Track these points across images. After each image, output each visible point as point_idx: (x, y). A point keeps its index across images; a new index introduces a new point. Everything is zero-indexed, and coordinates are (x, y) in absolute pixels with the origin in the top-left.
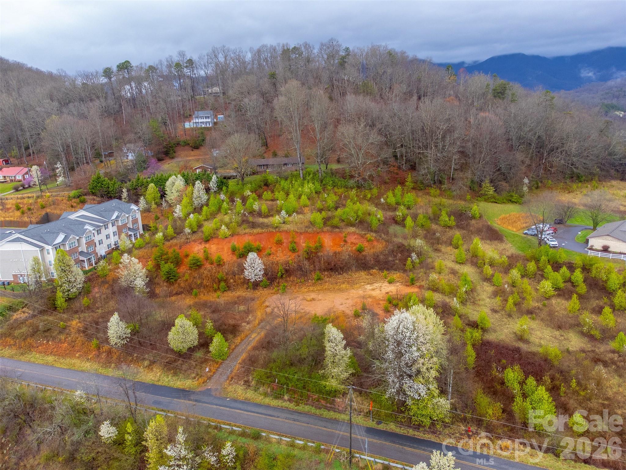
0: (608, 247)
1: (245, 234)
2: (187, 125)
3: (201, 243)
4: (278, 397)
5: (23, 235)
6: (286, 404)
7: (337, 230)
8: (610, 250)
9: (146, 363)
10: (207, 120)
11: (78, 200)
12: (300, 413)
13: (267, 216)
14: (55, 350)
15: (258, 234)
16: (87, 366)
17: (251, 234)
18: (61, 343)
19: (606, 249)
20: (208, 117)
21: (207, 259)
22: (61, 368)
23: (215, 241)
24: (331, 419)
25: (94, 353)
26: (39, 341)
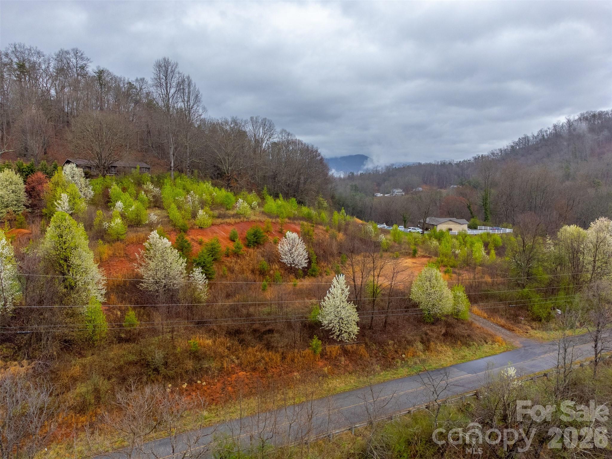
9: (420, 346)
18: (228, 375)
25: (321, 364)
26: (169, 390)
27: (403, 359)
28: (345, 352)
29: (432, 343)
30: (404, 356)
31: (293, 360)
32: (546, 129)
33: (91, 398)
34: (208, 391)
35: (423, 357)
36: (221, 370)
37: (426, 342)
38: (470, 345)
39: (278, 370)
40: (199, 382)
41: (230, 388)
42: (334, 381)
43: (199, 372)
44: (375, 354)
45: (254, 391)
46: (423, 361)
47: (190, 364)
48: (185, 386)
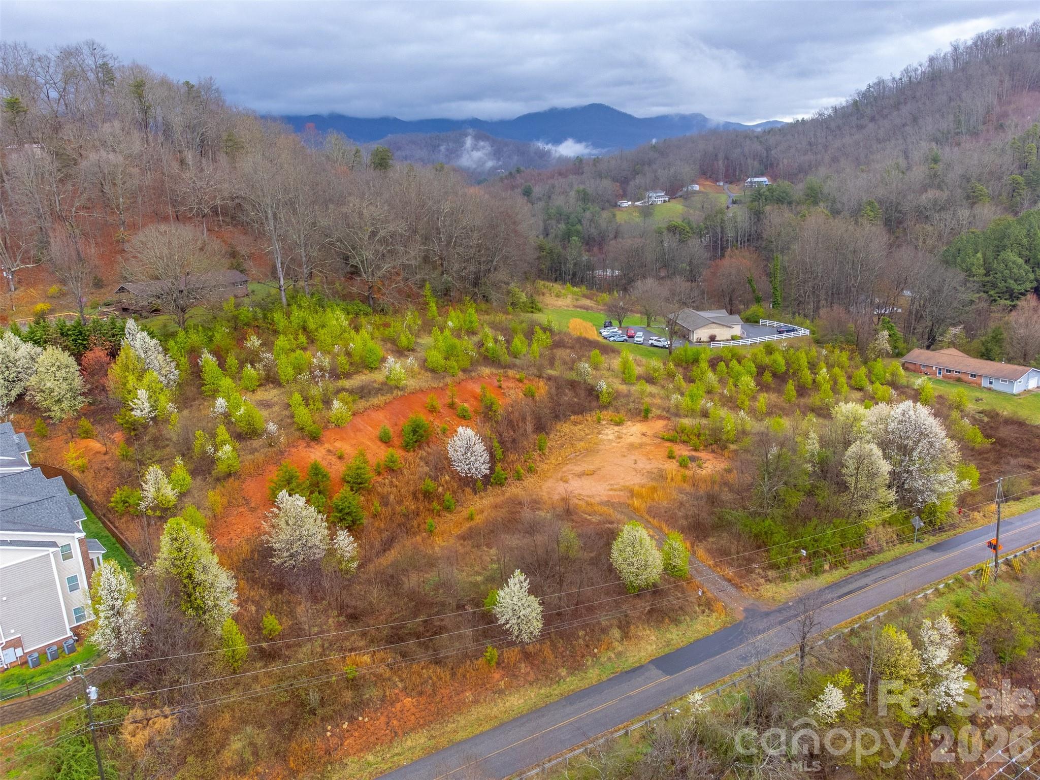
0: (715, 336)
6: (839, 572)
8: (716, 339)
12: (869, 571)
16: (516, 702)
18: (392, 704)
19: (712, 338)
25: (497, 676)
26: (329, 734)
27: (595, 655)
28: (527, 656)
29: (632, 627)
30: (596, 650)
31: (464, 676)
32: (915, 65)
33: (248, 756)
34: (372, 728)
35: (620, 649)
36: (383, 699)
37: (625, 627)
38: (680, 622)
39: (448, 691)
40: (360, 718)
41: (395, 722)
42: (512, 698)
43: (360, 705)
44: (561, 653)
45: (422, 722)
46: (619, 655)
47: (348, 696)
48: (345, 726)
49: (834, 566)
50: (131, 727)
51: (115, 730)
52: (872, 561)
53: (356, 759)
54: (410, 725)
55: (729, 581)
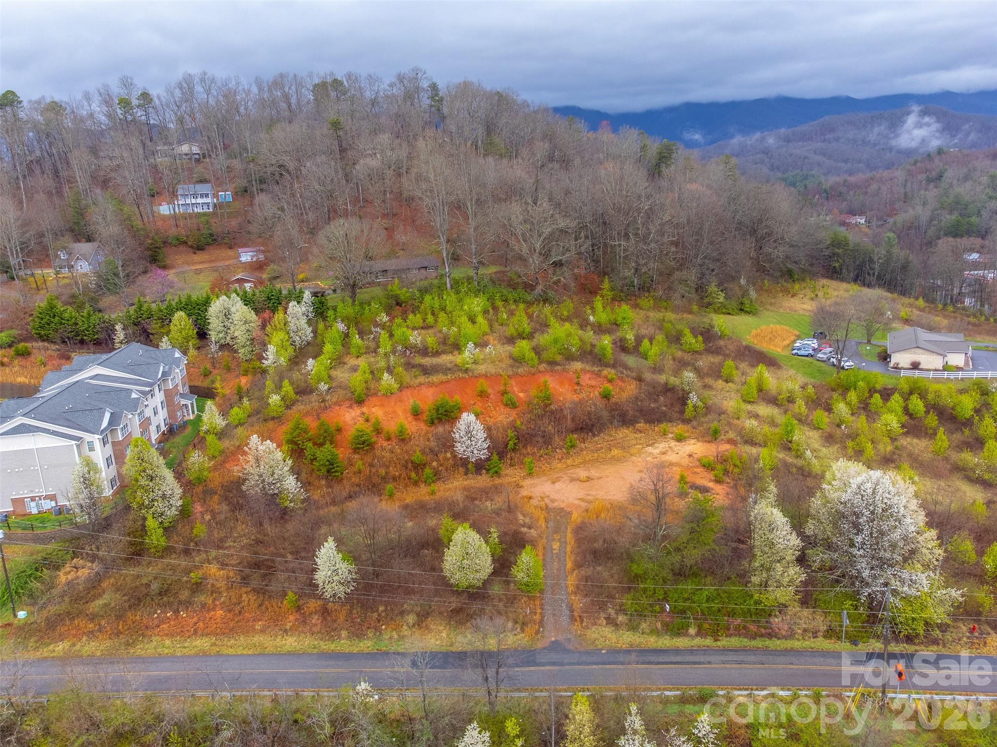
0: (919, 364)
1: (420, 384)
2: (165, 209)
3: (351, 407)
4: (680, 631)
5: (34, 418)
6: (698, 641)
7: (559, 368)
8: (920, 367)
9: (411, 619)
10: (205, 200)
11: (12, 352)
12: (736, 651)
13: (437, 354)
14: (201, 624)
15: (442, 382)
16: (290, 643)
17: (431, 385)
18: (209, 611)
19: (915, 366)
20: (207, 196)
21: (378, 431)
22: (242, 655)
23: (374, 400)
24: (786, 650)
25: (291, 618)
26: (156, 615)
27: (380, 630)
28: (324, 611)
30: (384, 627)
34: (184, 623)
35: (406, 633)
36: (204, 605)
44: (352, 619)
45: (217, 631)
48: (169, 615)
49: (700, 633)
50: (68, 569)
51: (57, 568)
52: (758, 643)
53: (160, 639)
54: (209, 630)
55: (572, 611)
